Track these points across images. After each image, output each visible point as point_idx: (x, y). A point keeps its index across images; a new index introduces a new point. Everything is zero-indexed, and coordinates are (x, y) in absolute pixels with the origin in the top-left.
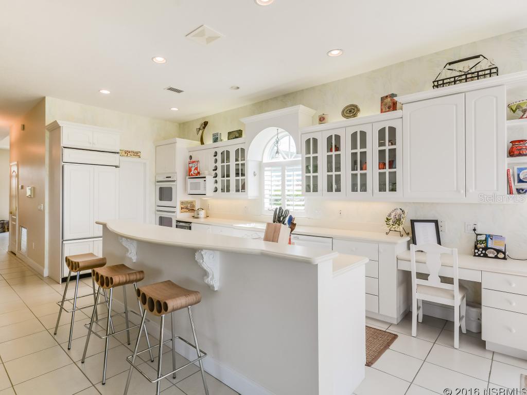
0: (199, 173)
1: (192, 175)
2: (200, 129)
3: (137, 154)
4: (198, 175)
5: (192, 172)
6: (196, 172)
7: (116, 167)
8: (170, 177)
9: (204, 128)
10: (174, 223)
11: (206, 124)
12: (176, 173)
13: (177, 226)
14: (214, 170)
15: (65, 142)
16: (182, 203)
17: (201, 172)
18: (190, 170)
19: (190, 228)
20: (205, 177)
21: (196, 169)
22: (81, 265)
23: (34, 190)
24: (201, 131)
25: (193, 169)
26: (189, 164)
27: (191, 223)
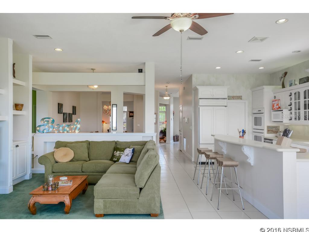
0: (280, 108)
1: (275, 109)
2: (282, 78)
3: (240, 98)
4: (279, 109)
5: (275, 107)
6: (277, 107)
7: (225, 106)
8: (260, 111)
9: (285, 76)
10: (263, 140)
11: (286, 74)
12: (264, 108)
13: (264, 142)
14: (289, 105)
15: (200, 96)
16: (268, 127)
17: (281, 107)
18: (273, 106)
19: (272, 143)
20: (282, 110)
21: (278, 105)
22: (202, 151)
23: (188, 119)
24: (283, 79)
25: (275, 105)
26: (273, 101)
27: (272, 140)
